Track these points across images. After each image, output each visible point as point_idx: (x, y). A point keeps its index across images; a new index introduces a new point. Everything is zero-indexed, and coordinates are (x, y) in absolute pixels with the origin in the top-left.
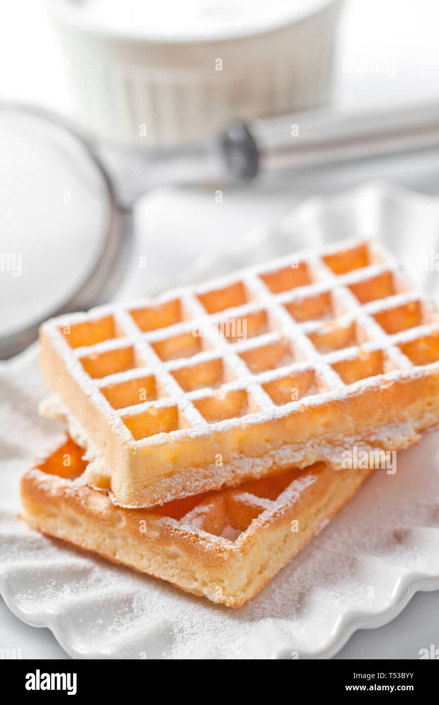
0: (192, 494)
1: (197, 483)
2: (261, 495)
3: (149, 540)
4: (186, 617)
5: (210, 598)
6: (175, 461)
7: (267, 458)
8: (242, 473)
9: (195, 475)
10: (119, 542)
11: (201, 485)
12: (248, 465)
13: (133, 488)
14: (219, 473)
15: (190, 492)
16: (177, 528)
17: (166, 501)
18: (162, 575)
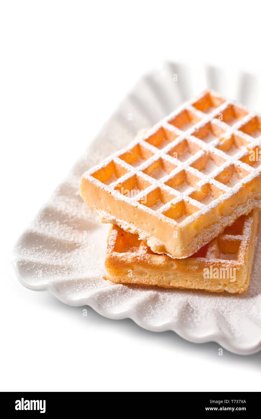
0: (208, 242)
1: (208, 237)
2: (235, 234)
3: (192, 271)
4: (220, 304)
5: (229, 292)
6: (197, 228)
7: (233, 214)
8: (225, 225)
9: (206, 233)
10: (172, 277)
11: (210, 237)
12: (227, 221)
13: (184, 248)
14: (216, 229)
15: (207, 242)
16: (208, 261)
17: (198, 250)
18: (200, 287)
